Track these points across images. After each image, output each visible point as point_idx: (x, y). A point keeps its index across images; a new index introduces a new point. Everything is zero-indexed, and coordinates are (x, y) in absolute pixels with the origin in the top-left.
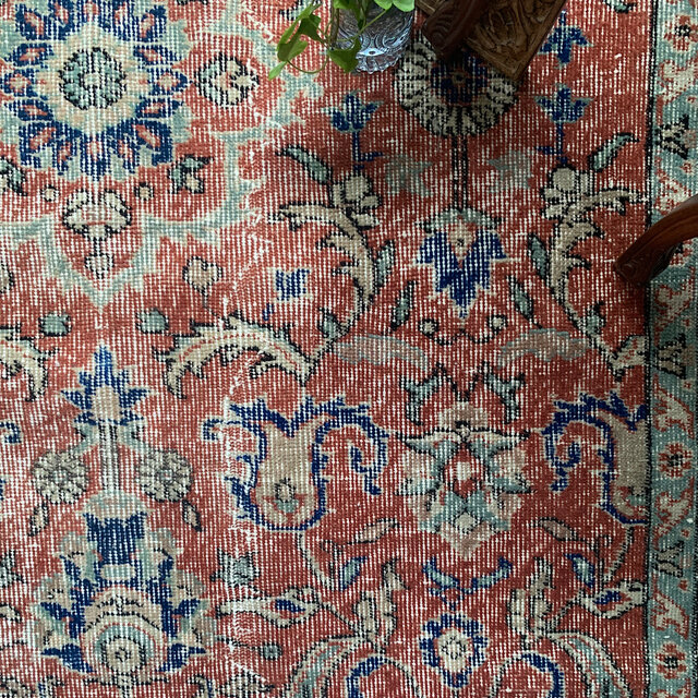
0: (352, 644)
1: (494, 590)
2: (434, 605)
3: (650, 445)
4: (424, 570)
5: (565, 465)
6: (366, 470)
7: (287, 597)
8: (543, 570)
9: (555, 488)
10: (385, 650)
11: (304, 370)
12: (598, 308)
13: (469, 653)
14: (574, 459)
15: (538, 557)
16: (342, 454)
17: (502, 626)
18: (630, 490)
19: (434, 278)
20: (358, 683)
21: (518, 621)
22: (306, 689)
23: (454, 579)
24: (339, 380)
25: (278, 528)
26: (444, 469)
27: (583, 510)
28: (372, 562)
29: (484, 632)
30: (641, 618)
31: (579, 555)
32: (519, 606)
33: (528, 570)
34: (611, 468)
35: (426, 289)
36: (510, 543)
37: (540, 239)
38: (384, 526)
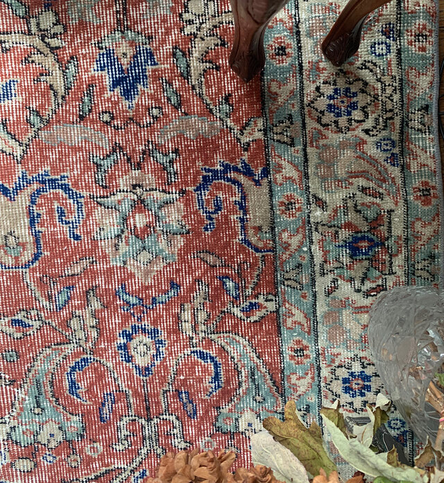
0: (69, 349)
1: (168, 305)
2: (126, 318)
3: (271, 196)
4: (116, 294)
5: (212, 213)
6: (69, 223)
7: (19, 317)
8: (202, 289)
9: (206, 229)
10: (93, 352)
11: (18, 151)
12: (227, 98)
13: (153, 352)
14: (218, 208)
15: (198, 280)
16: (50, 212)
17: (176, 330)
18: (259, 229)
19: (108, 82)
20: (75, 376)
21: (187, 327)
22: (38, 382)
23: (139, 299)
24: (45, 158)
25: (9, 268)
26: (126, 219)
27: (227, 245)
28: (78, 290)
29: (163, 336)
30: (276, 320)
31: (227, 277)
32: (187, 315)
33: (191, 289)
34: (245, 214)
35: (103, 90)
36: (178, 271)
37: (181, 51)
38: (85, 263)
